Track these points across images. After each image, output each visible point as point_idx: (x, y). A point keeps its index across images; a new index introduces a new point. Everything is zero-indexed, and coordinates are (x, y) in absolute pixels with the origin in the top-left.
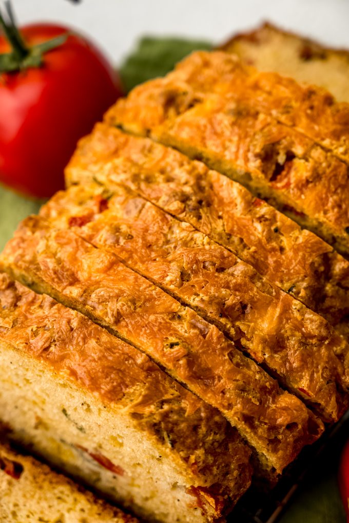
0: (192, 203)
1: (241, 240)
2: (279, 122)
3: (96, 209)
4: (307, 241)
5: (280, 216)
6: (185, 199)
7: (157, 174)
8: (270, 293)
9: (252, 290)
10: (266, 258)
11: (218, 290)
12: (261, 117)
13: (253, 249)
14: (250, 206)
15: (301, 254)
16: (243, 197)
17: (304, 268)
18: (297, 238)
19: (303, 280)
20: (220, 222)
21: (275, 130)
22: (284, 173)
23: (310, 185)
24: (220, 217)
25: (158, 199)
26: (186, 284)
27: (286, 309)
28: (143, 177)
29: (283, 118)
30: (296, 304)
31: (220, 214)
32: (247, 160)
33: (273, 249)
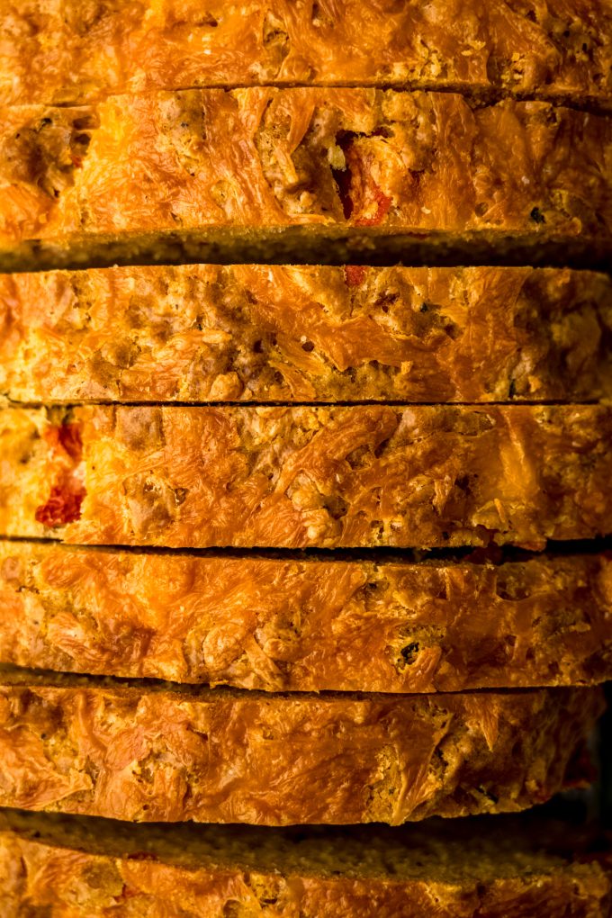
0: (244, 358)
1: (374, 364)
2: (283, 86)
3: (63, 459)
4: (487, 289)
5: (409, 273)
6: (227, 361)
7: (132, 334)
8: (486, 426)
9: (455, 444)
10: (435, 364)
11: (405, 489)
12: (241, 95)
13: (405, 366)
14: (346, 292)
15: (489, 317)
16: (326, 285)
17: (509, 337)
18: (465, 294)
19: (519, 359)
20: (315, 357)
21: (286, 108)
22: (356, 180)
23: (425, 178)
24: (309, 347)
25: (174, 389)
26: (346, 520)
27: (529, 431)
28: (110, 358)
29: (284, 74)
30: (540, 413)
31: (304, 339)
32: (280, 206)
33: (439, 341)
